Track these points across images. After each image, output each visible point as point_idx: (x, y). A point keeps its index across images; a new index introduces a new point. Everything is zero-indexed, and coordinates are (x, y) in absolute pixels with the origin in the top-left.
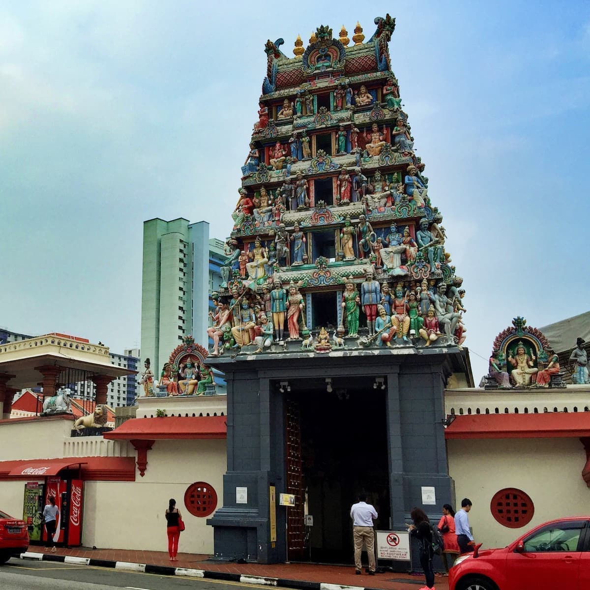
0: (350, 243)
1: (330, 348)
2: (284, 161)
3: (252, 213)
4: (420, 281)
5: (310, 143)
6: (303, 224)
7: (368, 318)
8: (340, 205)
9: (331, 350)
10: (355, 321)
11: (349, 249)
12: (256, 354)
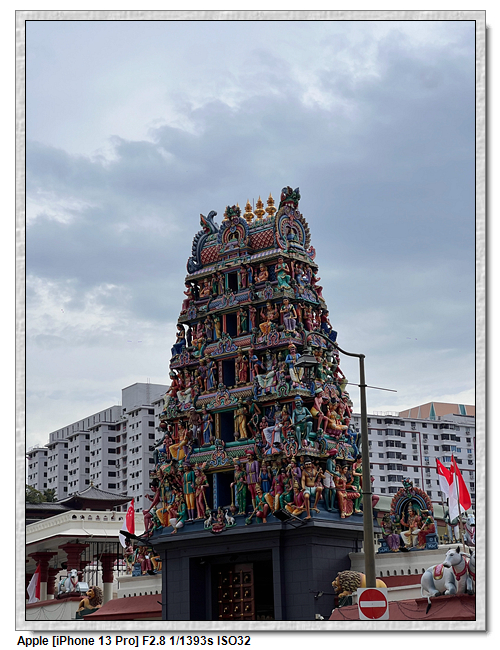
0: (243, 423)
1: (223, 527)
2: (202, 342)
3: (176, 396)
4: (290, 458)
5: (221, 322)
6: (209, 407)
8: (239, 386)
10: (243, 499)
11: (242, 429)
12: (172, 535)
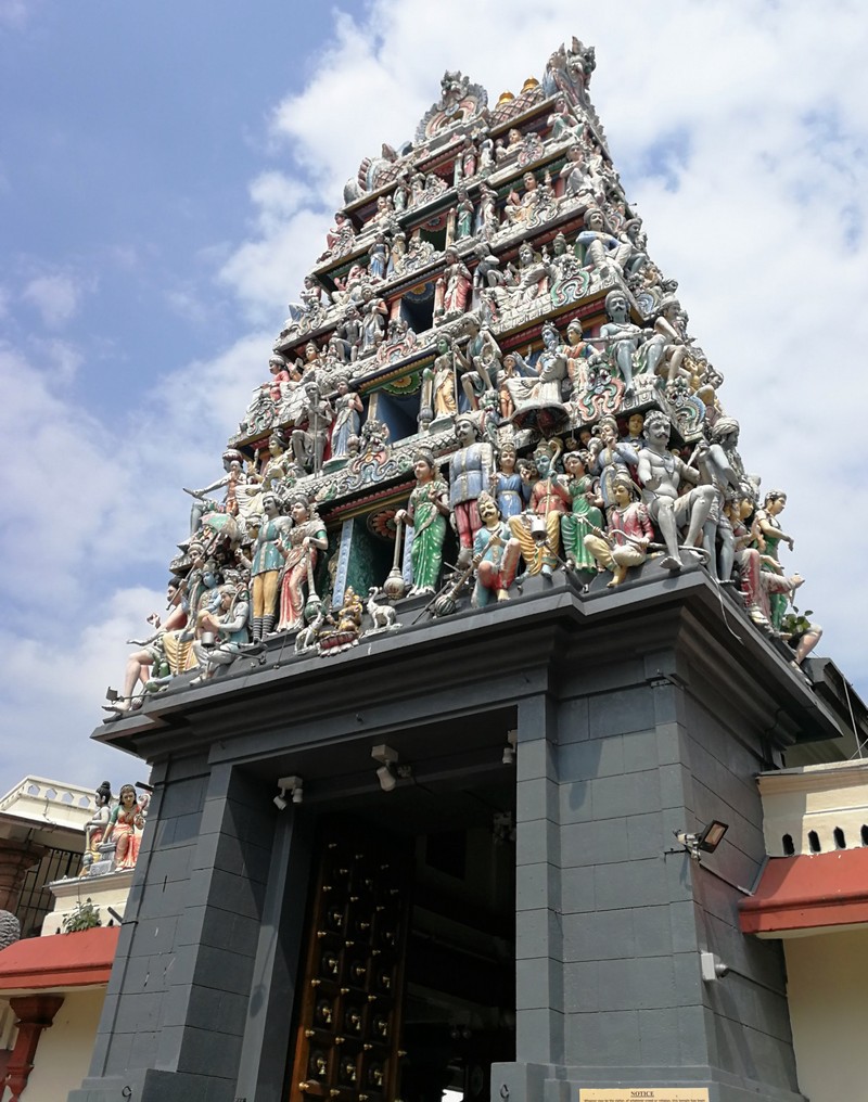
1: (355, 637)
7: (463, 538)
8: (440, 324)
9: (356, 642)
10: (429, 553)
11: (444, 397)
12: (196, 687)
